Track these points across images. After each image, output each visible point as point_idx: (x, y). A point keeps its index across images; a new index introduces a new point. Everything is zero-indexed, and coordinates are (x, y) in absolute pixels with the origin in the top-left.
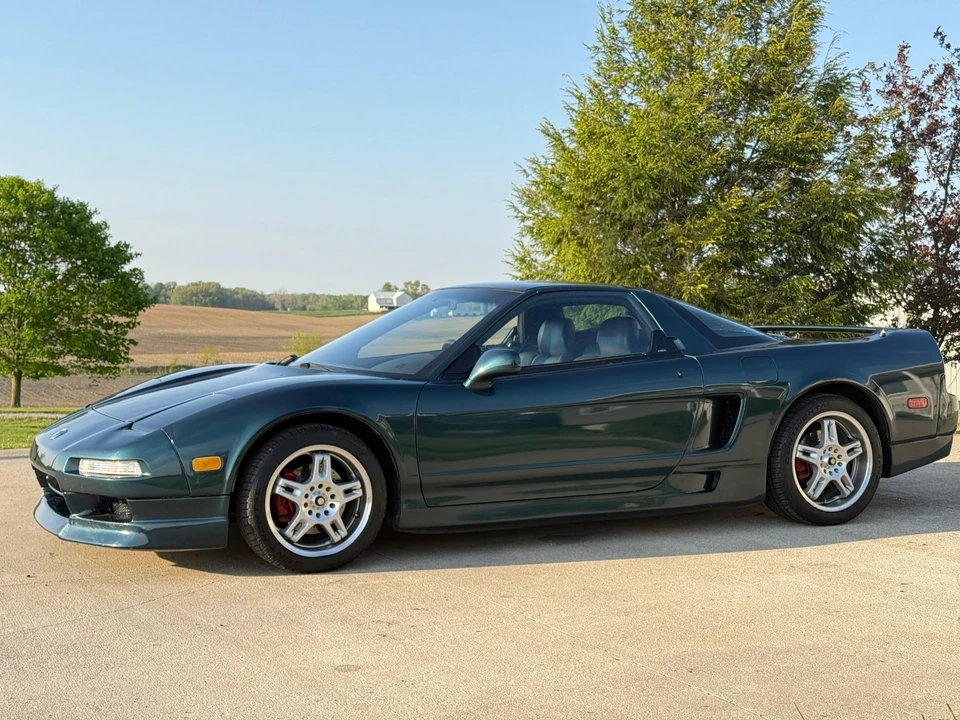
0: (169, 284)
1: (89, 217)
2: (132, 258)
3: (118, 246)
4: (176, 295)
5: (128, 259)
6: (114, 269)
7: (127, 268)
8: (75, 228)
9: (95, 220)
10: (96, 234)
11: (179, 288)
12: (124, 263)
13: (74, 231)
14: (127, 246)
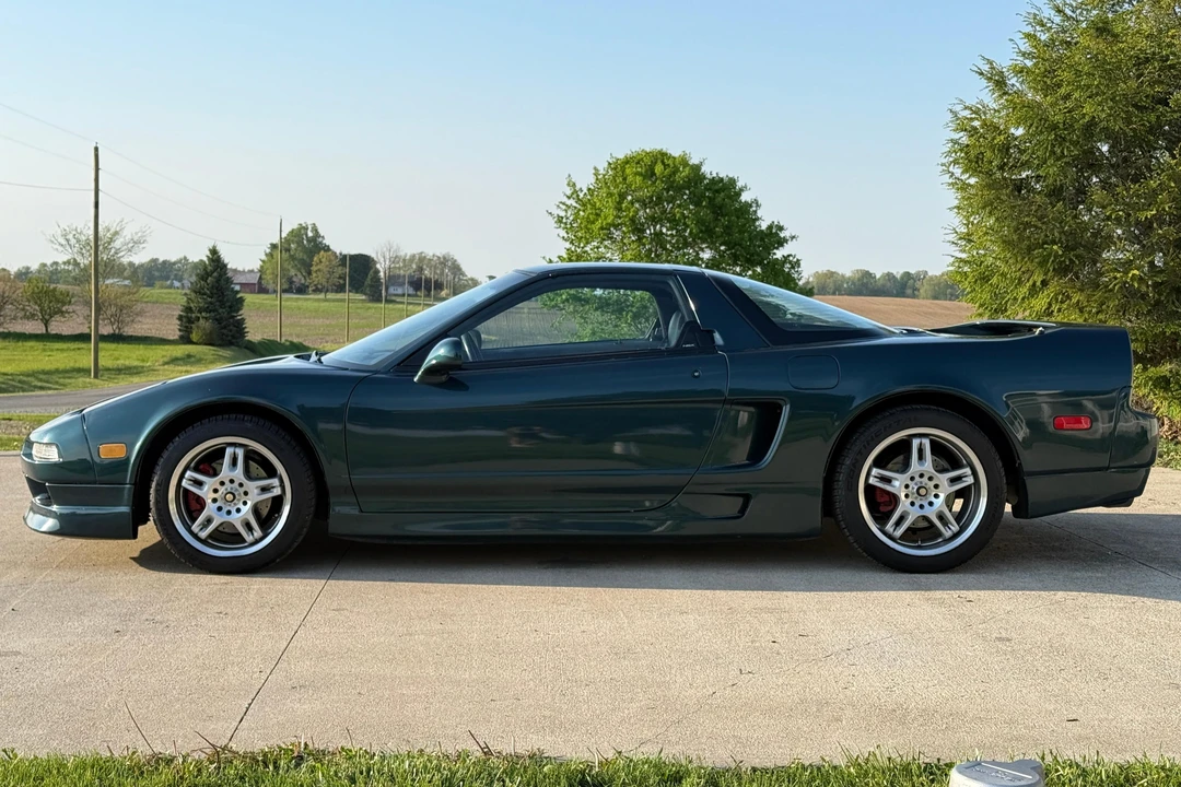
0: (918, 273)
1: (738, 194)
2: (786, 241)
3: (770, 227)
4: (926, 287)
5: (781, 242)
6: (764, 254)
7: (779, 254)
8: (720, 208)
9: (745, 197)
10: (746, 213)
11: (931, 278)
12: (777, 248)
13: (718, 210)
14: (781, 228)
